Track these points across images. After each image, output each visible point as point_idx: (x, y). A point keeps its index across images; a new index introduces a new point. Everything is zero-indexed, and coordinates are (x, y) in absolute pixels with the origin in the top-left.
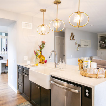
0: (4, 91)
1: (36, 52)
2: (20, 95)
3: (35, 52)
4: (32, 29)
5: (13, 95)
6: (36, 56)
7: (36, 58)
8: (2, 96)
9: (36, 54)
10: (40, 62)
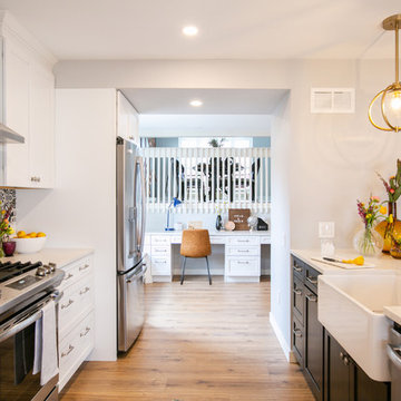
0: (249, 341)
1: (366, 207)
2: (297, 371)
3: (360, 205)
4: (352, 111)
5: (274, 365)
6: (366, 221)
7: (364, 230)
8: (240, 358)
9: (365, 215)
10: (386, 252)
